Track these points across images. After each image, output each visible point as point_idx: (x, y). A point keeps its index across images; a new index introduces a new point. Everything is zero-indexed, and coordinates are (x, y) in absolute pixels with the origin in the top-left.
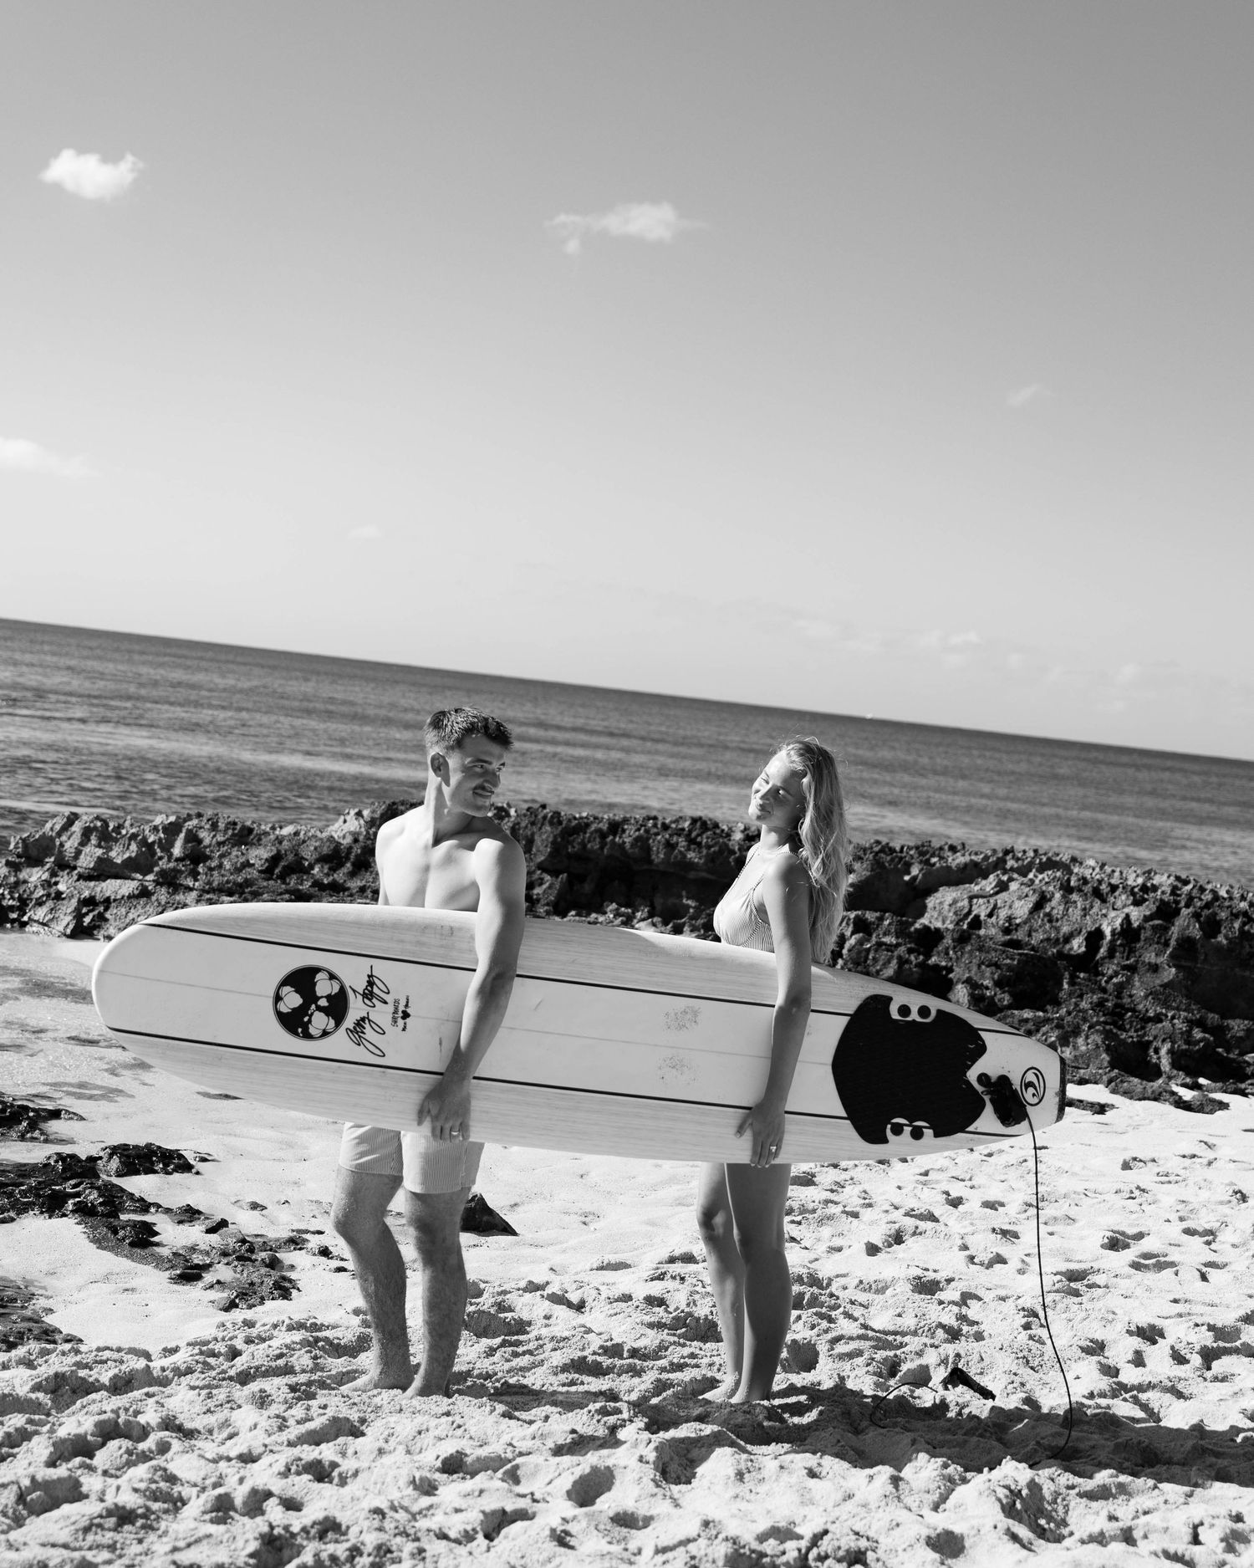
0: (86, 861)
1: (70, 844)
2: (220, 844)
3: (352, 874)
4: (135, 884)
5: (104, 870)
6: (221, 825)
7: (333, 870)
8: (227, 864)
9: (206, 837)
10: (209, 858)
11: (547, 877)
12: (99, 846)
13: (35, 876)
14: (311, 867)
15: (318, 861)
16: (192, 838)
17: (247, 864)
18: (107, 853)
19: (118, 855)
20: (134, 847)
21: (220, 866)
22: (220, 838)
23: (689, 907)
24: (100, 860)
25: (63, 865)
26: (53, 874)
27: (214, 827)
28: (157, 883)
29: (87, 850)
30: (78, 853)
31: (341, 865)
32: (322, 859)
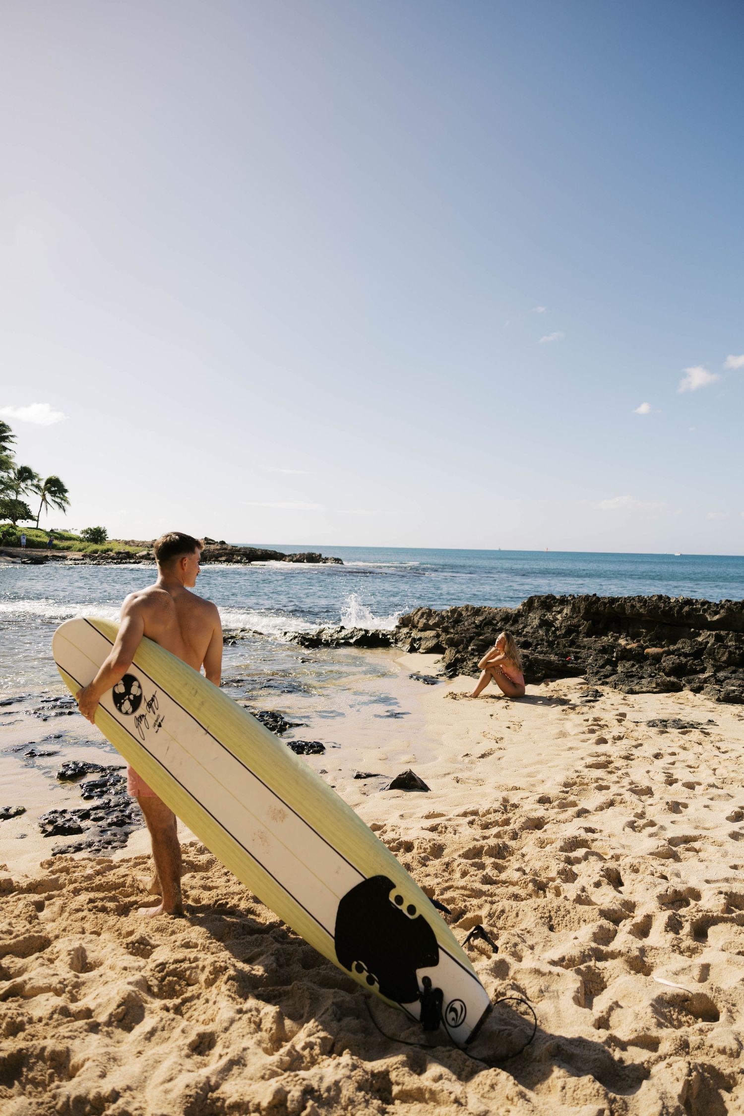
0: (420, 625)
1: (416, 619)
2: (468, 616)
3: (512, 625)
4: (434, 632)
5: (426, 628)
6: (469, 609)
7: (506, 623)
8: (466, 624)
9: (464, 613)
10: (462, 621)
11: (585, 622)
12: (426, 619)
13: (405, 630)
14: (498, 623)
15: (501, 620)
16: (460, 614)
17: (474, 623)
18: (428, 621)
19: (431, 623)
20: (437, 619)
21: (464, 624)
22: (469, 614)
23: (643, 632)
24: (425, 624)
25: (415, 627)
26: (411, 630)
27: (467, 610)
28: (443, 632)
29: (421, 620)
30: (418, 621)
31: (509, 621)
32: (502, 620)
